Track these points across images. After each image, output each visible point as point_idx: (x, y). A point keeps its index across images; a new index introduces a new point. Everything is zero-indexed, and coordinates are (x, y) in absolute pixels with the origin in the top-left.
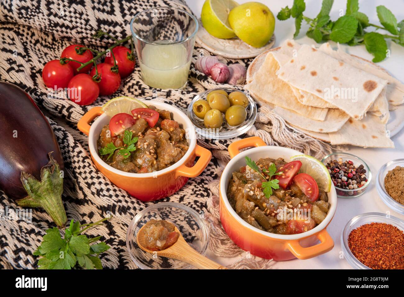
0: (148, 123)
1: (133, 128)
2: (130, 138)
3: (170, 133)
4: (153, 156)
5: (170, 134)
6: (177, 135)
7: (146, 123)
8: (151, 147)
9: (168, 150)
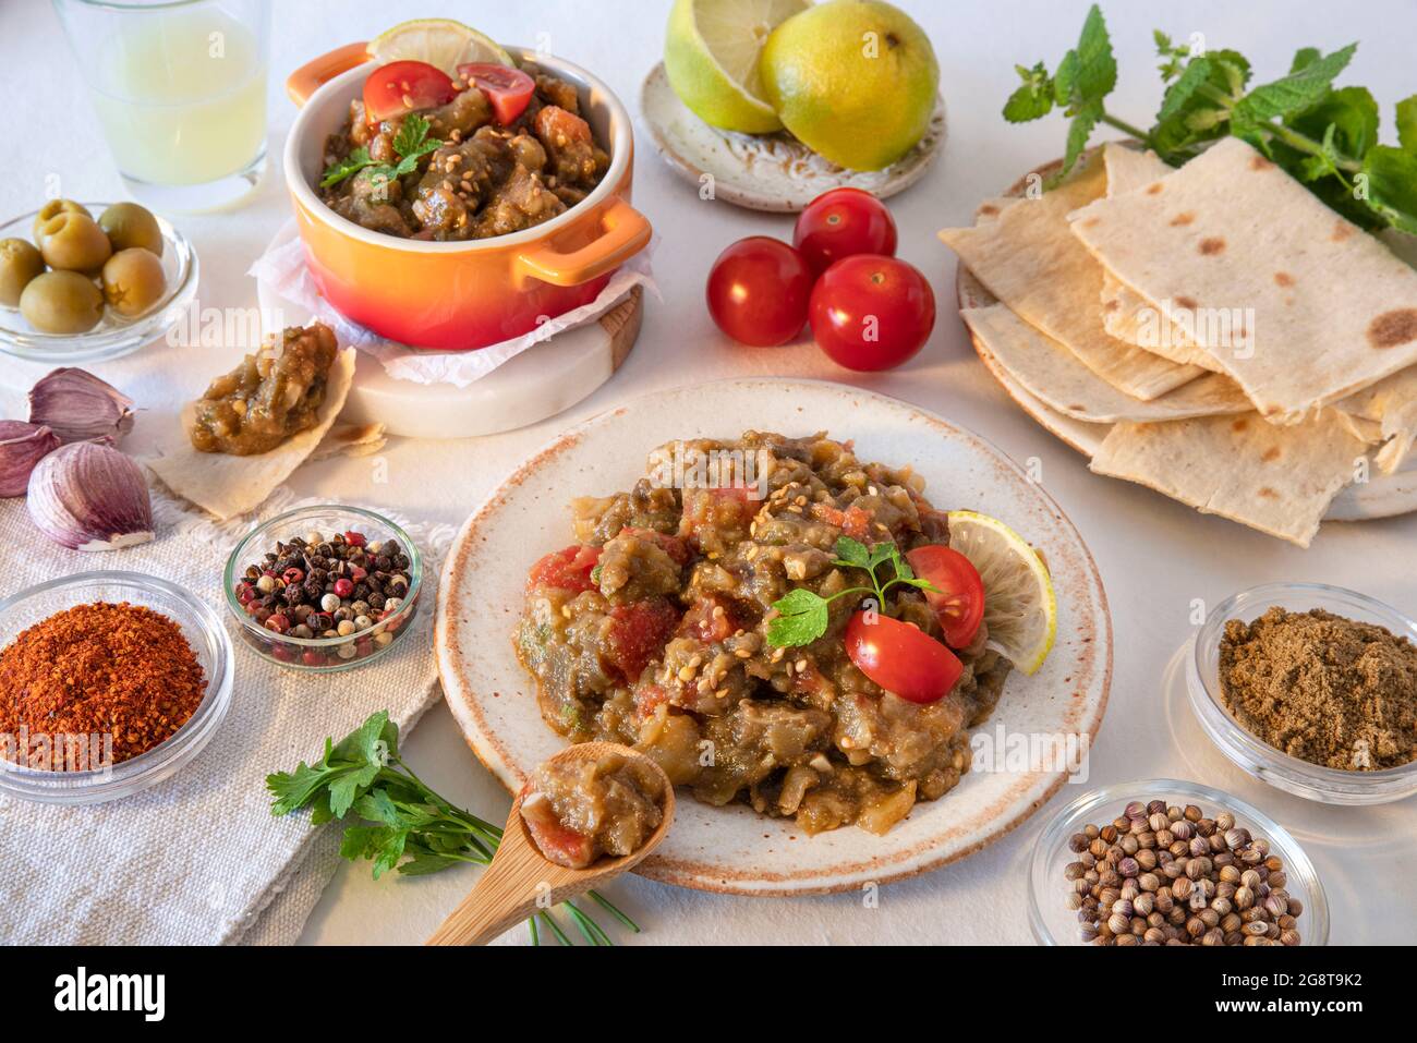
0: (491, 107)
1: (437, 113)
2: (418, 138)
3: (554, 152)
4: (464, 200)
5: (549, 154)
6: (573, 160)
7: (484, 104)
8: (468, 175)
9: (517, 194)
